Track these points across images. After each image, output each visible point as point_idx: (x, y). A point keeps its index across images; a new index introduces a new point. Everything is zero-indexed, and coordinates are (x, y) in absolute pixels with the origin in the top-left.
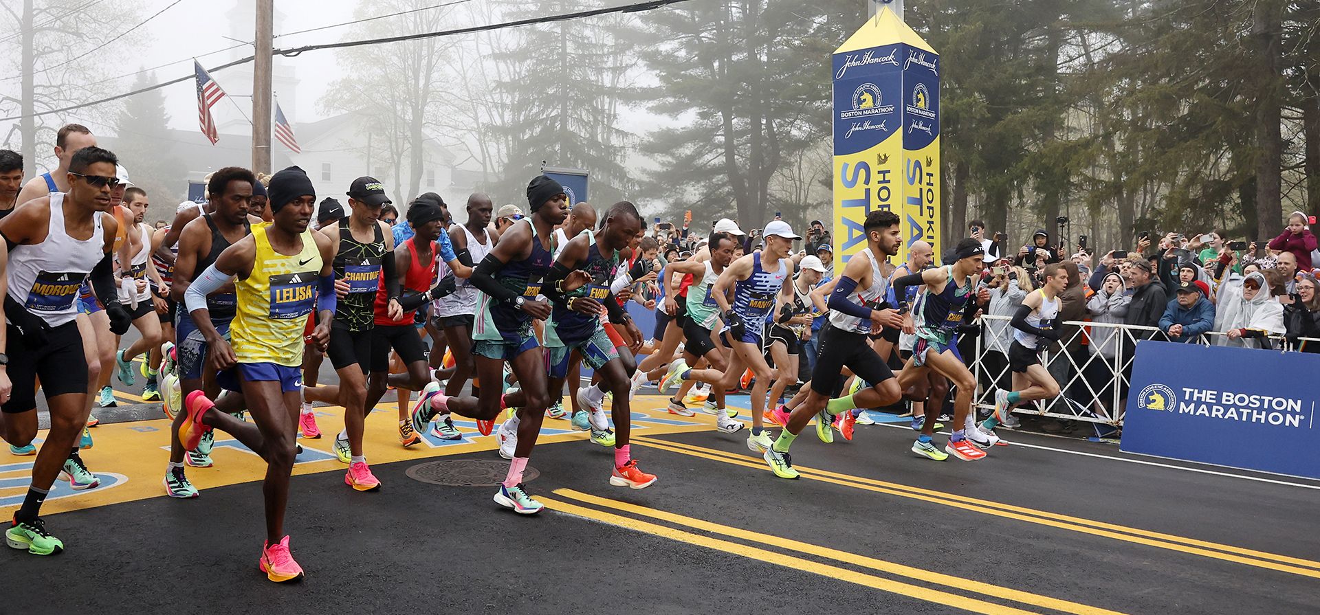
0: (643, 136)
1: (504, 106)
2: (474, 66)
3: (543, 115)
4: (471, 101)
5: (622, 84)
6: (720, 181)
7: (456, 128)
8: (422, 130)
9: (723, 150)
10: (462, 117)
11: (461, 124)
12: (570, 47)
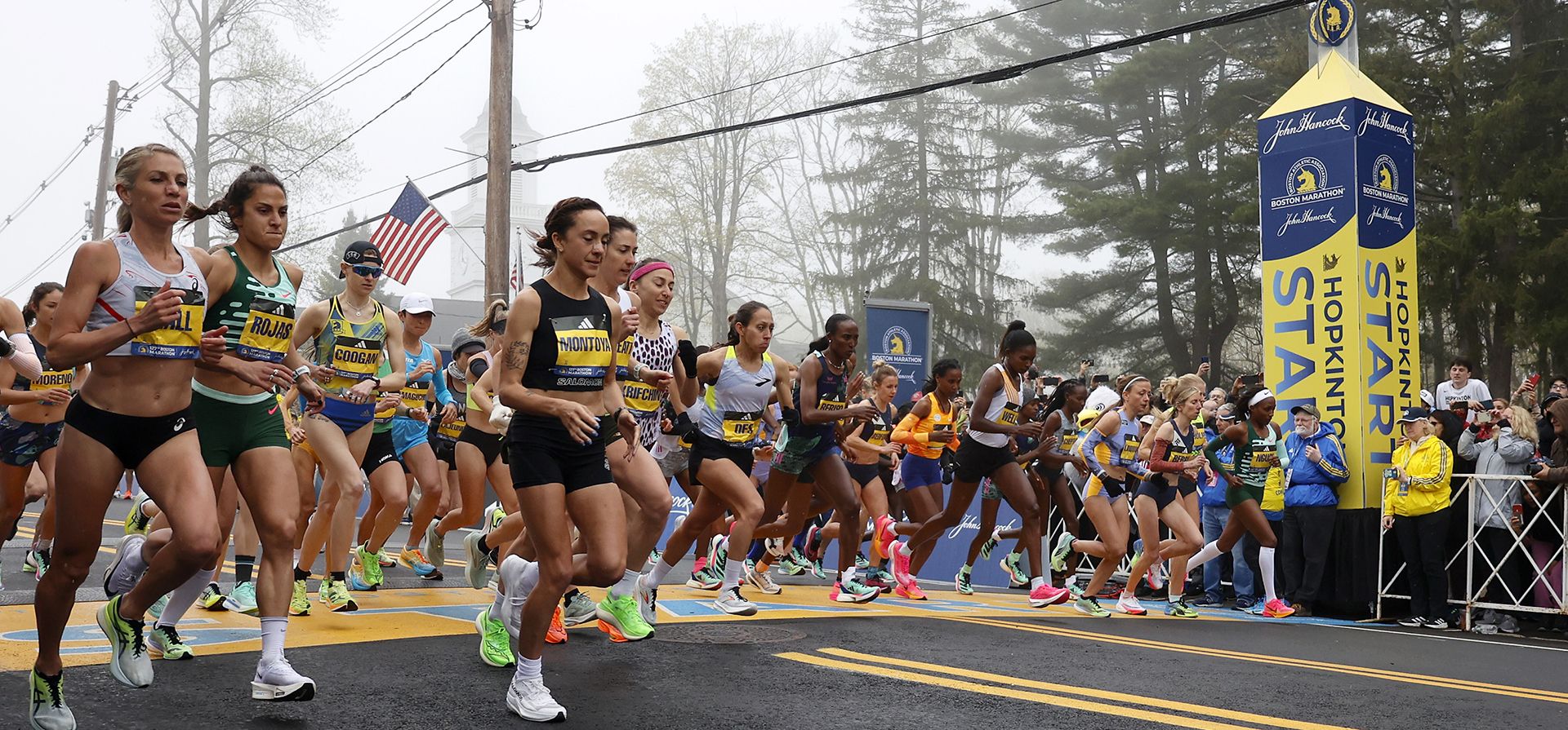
0: (1038, 284)
1: (840, 247)
2: (799, 194)
3: (894, 258)
4: (795, 241)
5: (1010, 210)
6: (1152, 346)
7: (773, 281)
8: (727, 287)
9: (1155, 302)
10: (781, 267)
11: (780, 276)
12: (932, 160)
